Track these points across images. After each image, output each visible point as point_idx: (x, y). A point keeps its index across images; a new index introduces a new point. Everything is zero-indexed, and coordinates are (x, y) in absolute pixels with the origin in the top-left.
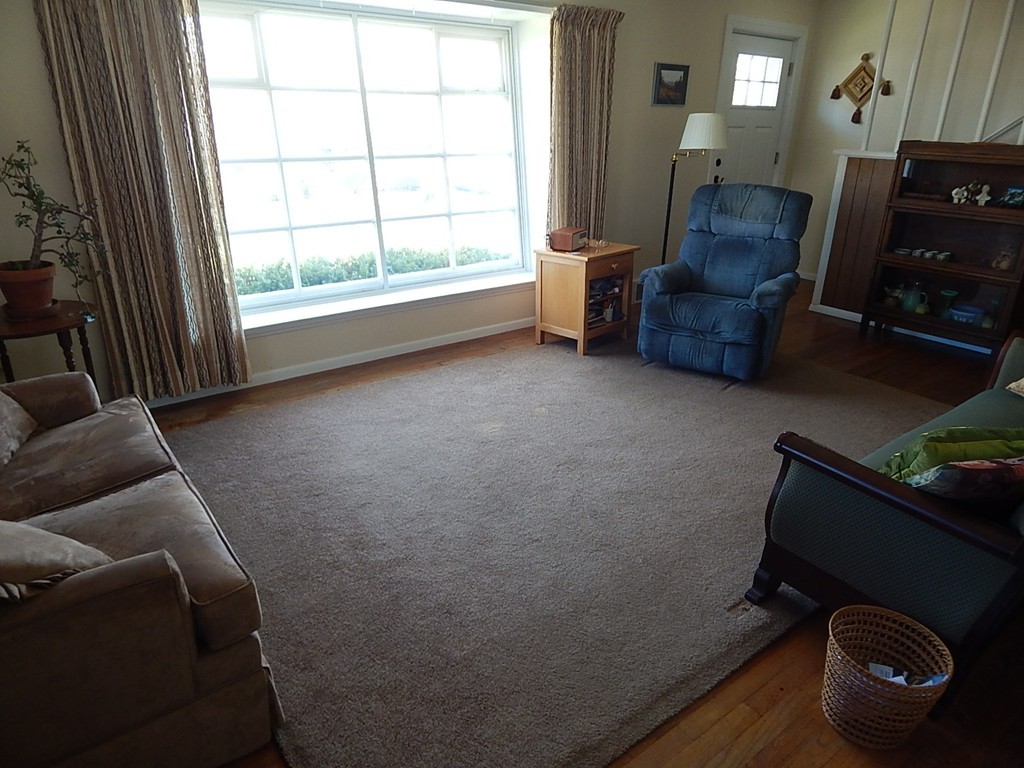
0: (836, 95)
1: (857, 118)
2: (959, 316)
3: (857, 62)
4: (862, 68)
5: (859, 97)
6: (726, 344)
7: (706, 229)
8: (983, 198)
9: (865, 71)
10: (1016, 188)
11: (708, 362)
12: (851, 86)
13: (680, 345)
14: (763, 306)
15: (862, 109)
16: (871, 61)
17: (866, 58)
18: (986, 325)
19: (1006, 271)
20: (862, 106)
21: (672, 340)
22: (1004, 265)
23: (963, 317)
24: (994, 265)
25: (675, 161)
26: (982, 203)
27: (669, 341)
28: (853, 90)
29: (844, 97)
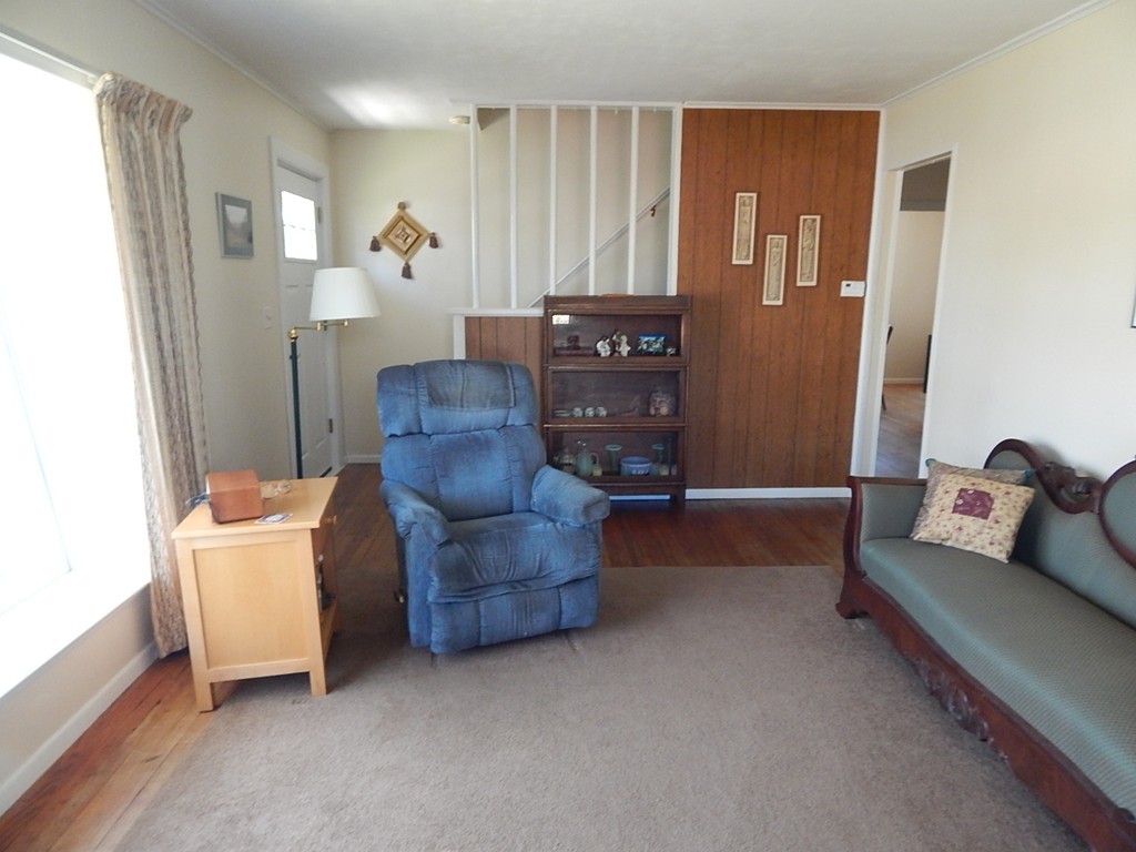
0: (375, 246)
1: (407, 273)
2: (637, 469)
3: (393, 212)
4: (400, 218)
5: (405, 249)
6: (558, 587)
7: (415, 430)
8: (625, 349)
9: (402, 219)
10: (648, 336)
11: (541, 622)
12: (391, 237)
13: (499, 611)
14: (592, 520)
15: (411, 263)
16: (408, 210)
17: (402, 206)
18: (665, 472)
19: (668, 415)
20: (410, 259)
21: (482, 610)
22: (664, 410)
23: (640, 468)
24: (652, 412)
25: (295, 338)
26: (625, 354)
27: (478, 612)
28: (395, 241)
29: (386, 251)
